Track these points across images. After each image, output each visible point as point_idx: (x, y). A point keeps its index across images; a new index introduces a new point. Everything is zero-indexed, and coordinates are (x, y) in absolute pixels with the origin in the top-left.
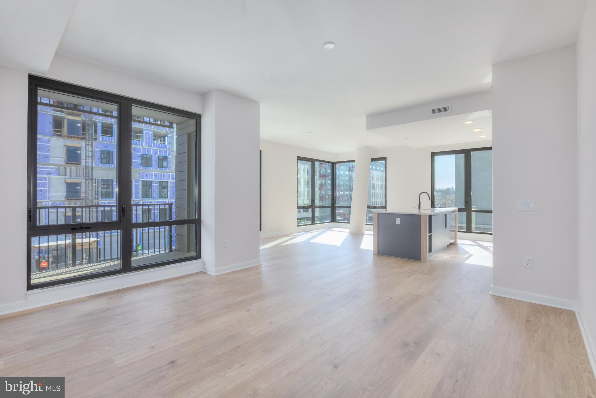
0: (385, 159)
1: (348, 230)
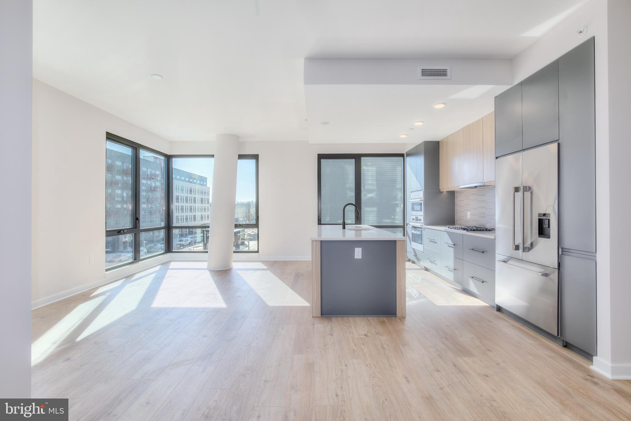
0: (256, 157)
1: (205, 265)
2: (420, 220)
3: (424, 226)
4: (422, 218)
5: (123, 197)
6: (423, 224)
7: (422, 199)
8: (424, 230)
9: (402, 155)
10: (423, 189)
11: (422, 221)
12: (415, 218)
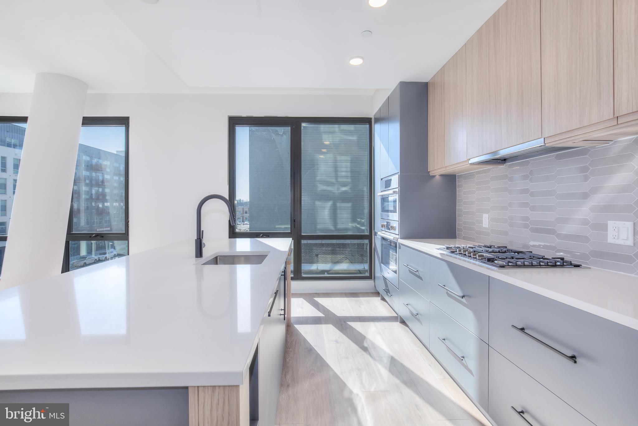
2: (393, 228)
3: (401, 241)
4: (396, 224)
5: (92, 194)
6: (397, 236)
7: (397, 190)
8: (400, 248)
9: (367, 121)
10: (398, 170)
11: (397, 232)
12: (385, 224)
